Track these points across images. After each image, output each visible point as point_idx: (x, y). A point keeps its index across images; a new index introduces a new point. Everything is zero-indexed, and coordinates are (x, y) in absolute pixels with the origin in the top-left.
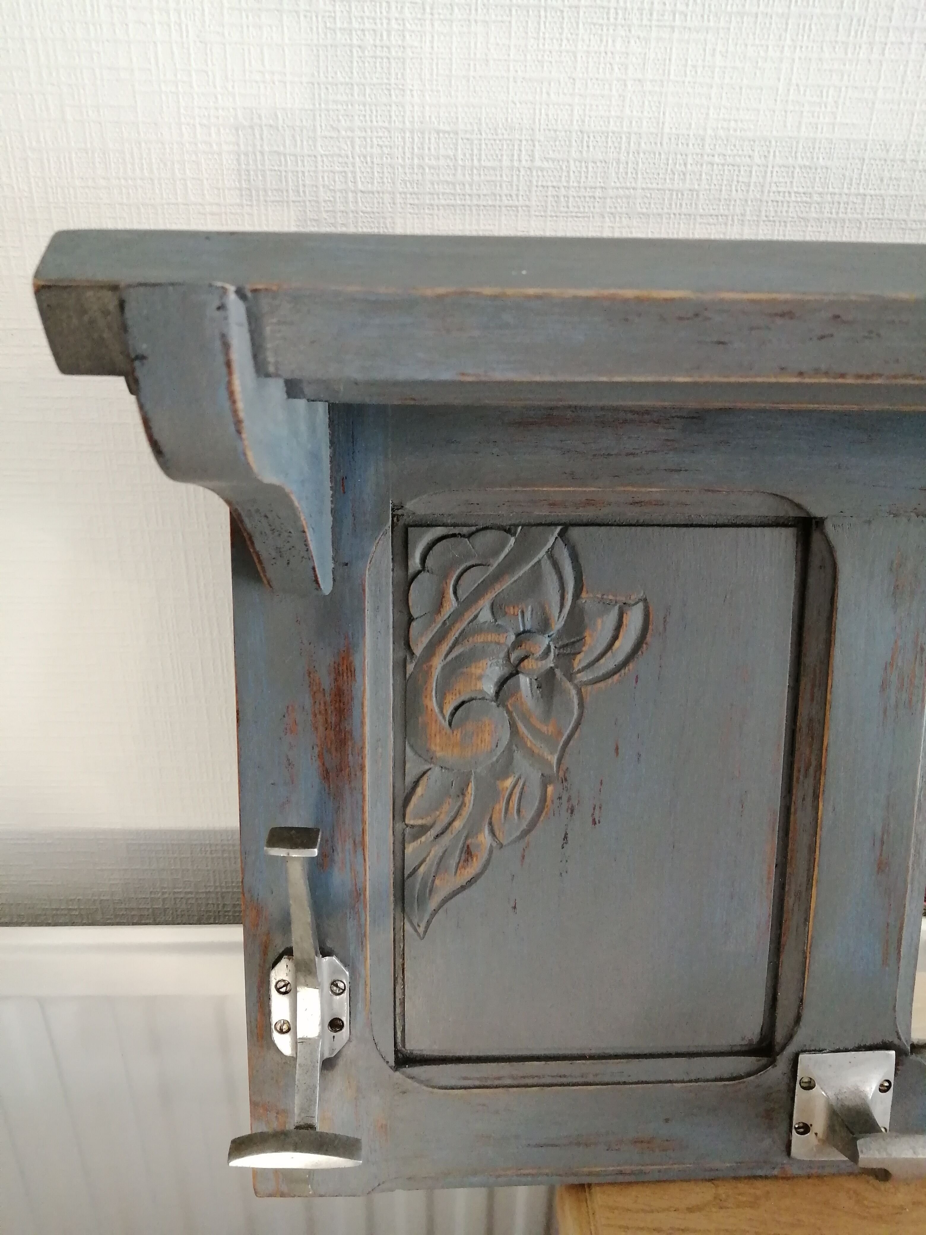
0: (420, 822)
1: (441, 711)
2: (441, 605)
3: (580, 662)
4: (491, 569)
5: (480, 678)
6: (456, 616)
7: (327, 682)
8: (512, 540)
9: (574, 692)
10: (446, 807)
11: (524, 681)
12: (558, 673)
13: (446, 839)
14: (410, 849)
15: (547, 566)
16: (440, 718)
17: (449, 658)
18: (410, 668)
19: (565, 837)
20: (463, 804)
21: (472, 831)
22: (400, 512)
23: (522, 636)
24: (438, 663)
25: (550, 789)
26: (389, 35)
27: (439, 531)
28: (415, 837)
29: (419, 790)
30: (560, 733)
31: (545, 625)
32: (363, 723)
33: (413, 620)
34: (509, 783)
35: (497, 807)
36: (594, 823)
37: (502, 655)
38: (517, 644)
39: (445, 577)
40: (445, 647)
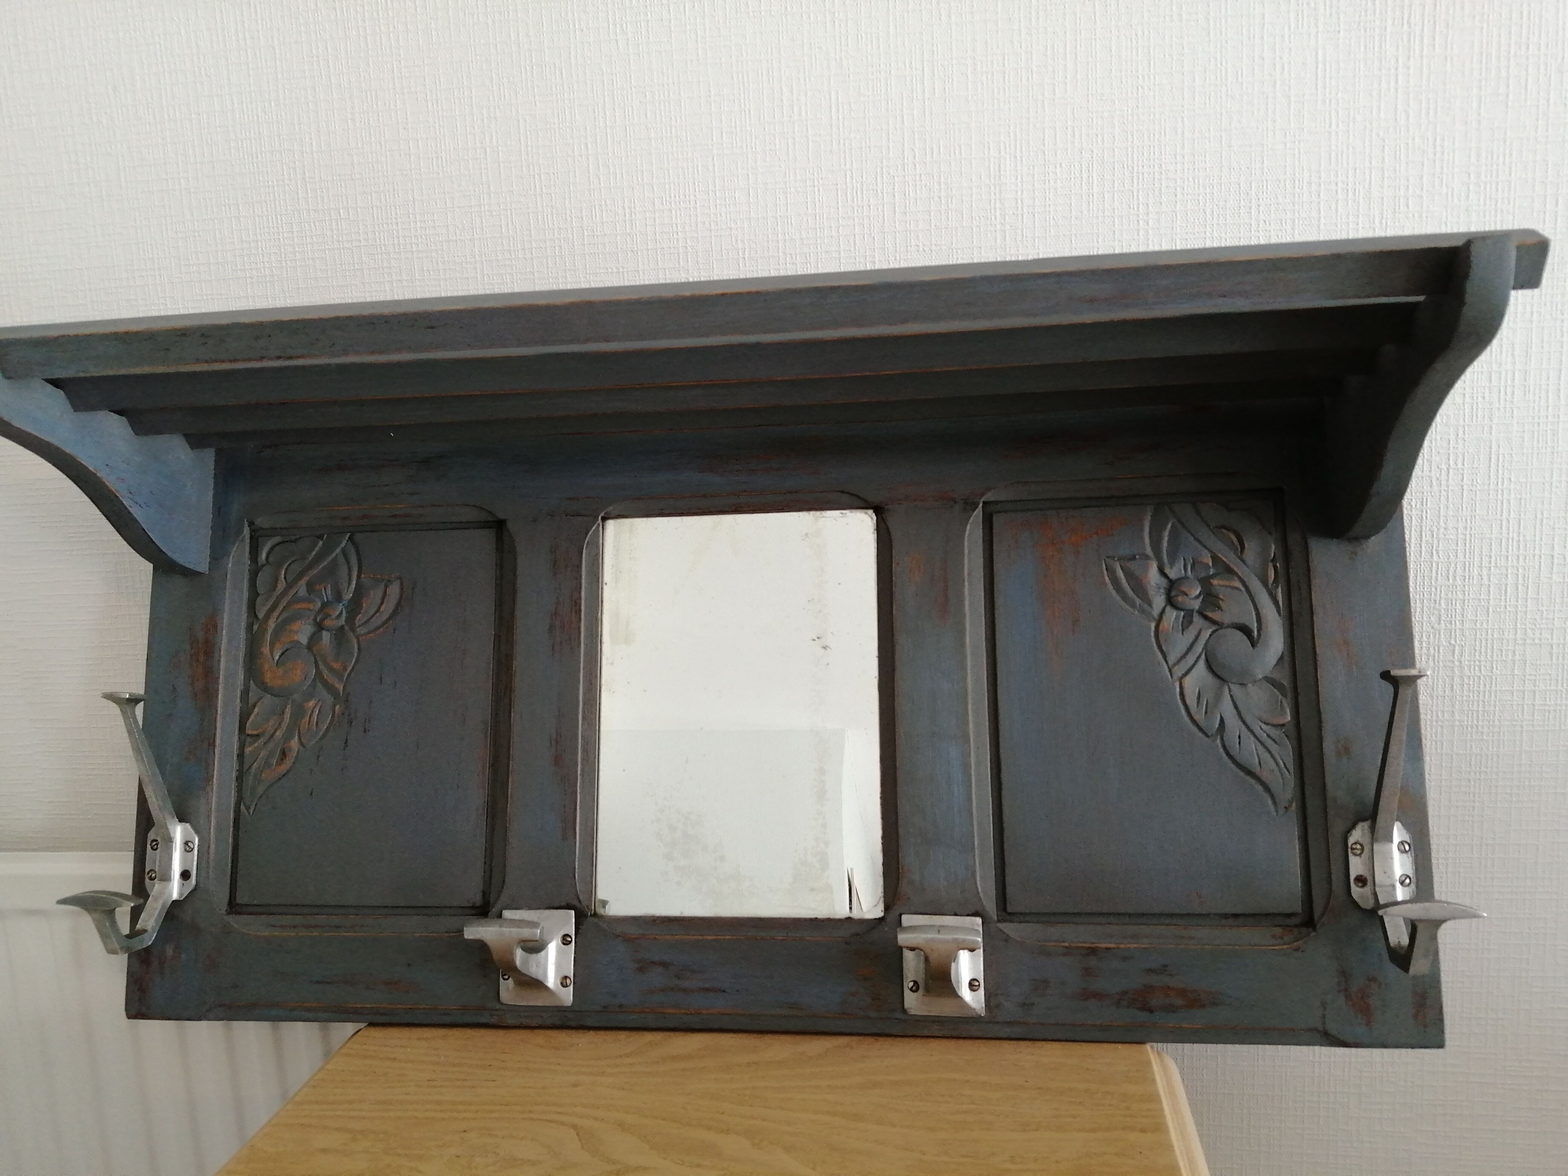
0: (255, 732)
1: (272, 653)
2: (276, 587)
3: (359, 619)
4: (307, 562)
5: (296, 632)
6: (285, 592)
7: (200, 635)
8: (321, 543)
9: (355, 641)
10: (272, 722)
11: (326, 636)
12: (347, 628)
13: (271, 745)
14: (248, 750)
15: (342, 559)
16: (271, 660)
17: (280, 620)
18: (255, 627)
19: (346, 742)
20: (283, 719)
21: (287, 737)
22: (253, 527)
23: (325, 605)
24: (272, 624)
25: (337, 707)
26: (265, 270)
27: (278, 539)
28: (251, 744)
29: (256, 710)
30: (345, 669)
31: (338, 598)
32: (219, 661)
33: (258, 595)
34: (311, 704)
35: (304, 720)
36: (365, 731)
37: (312, 617)
38: (321, 610)
39: (279, 566)
40: (276, 614)
